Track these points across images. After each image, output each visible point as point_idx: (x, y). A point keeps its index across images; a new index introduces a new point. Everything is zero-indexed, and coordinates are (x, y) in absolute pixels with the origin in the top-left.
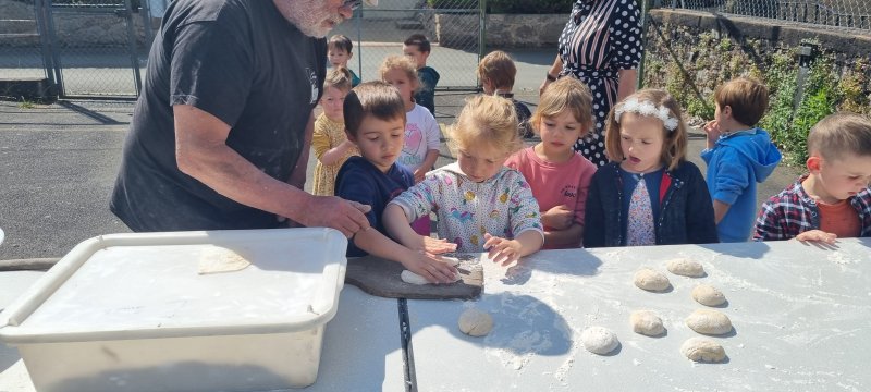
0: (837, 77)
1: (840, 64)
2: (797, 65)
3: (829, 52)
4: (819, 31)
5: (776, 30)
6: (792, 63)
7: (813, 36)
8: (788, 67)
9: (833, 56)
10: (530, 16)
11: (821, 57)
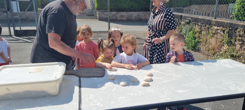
0: (195, 27)
1: (195, 24)
2: (186, 25)
3: (193, 21)
4: (190, 16)
5: (181, 16)
6: (185, 24)
7: (189, 17)
8: (184, 25)
9: (194, 22)
10: (123, 12)
11: (191, 22)
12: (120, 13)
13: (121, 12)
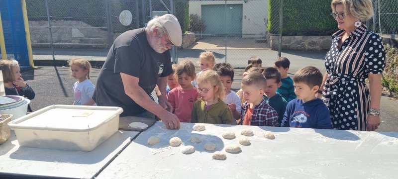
10: (315, 37)
12: (309, 37)
13: (312, 37)
